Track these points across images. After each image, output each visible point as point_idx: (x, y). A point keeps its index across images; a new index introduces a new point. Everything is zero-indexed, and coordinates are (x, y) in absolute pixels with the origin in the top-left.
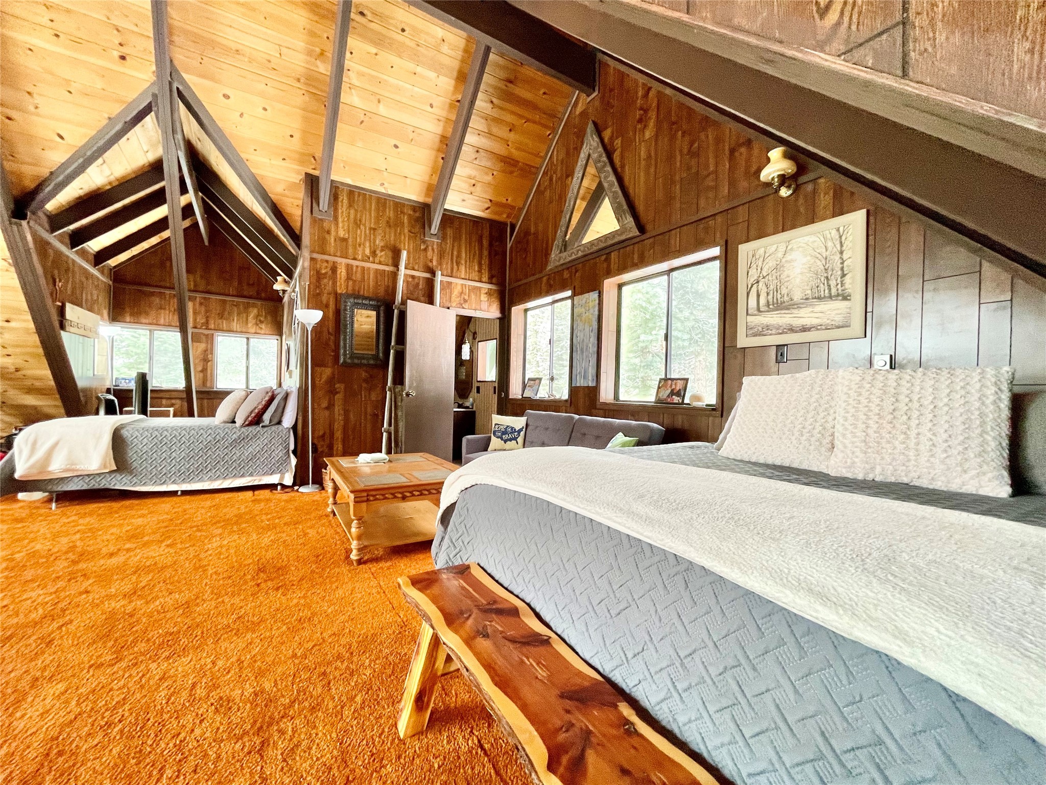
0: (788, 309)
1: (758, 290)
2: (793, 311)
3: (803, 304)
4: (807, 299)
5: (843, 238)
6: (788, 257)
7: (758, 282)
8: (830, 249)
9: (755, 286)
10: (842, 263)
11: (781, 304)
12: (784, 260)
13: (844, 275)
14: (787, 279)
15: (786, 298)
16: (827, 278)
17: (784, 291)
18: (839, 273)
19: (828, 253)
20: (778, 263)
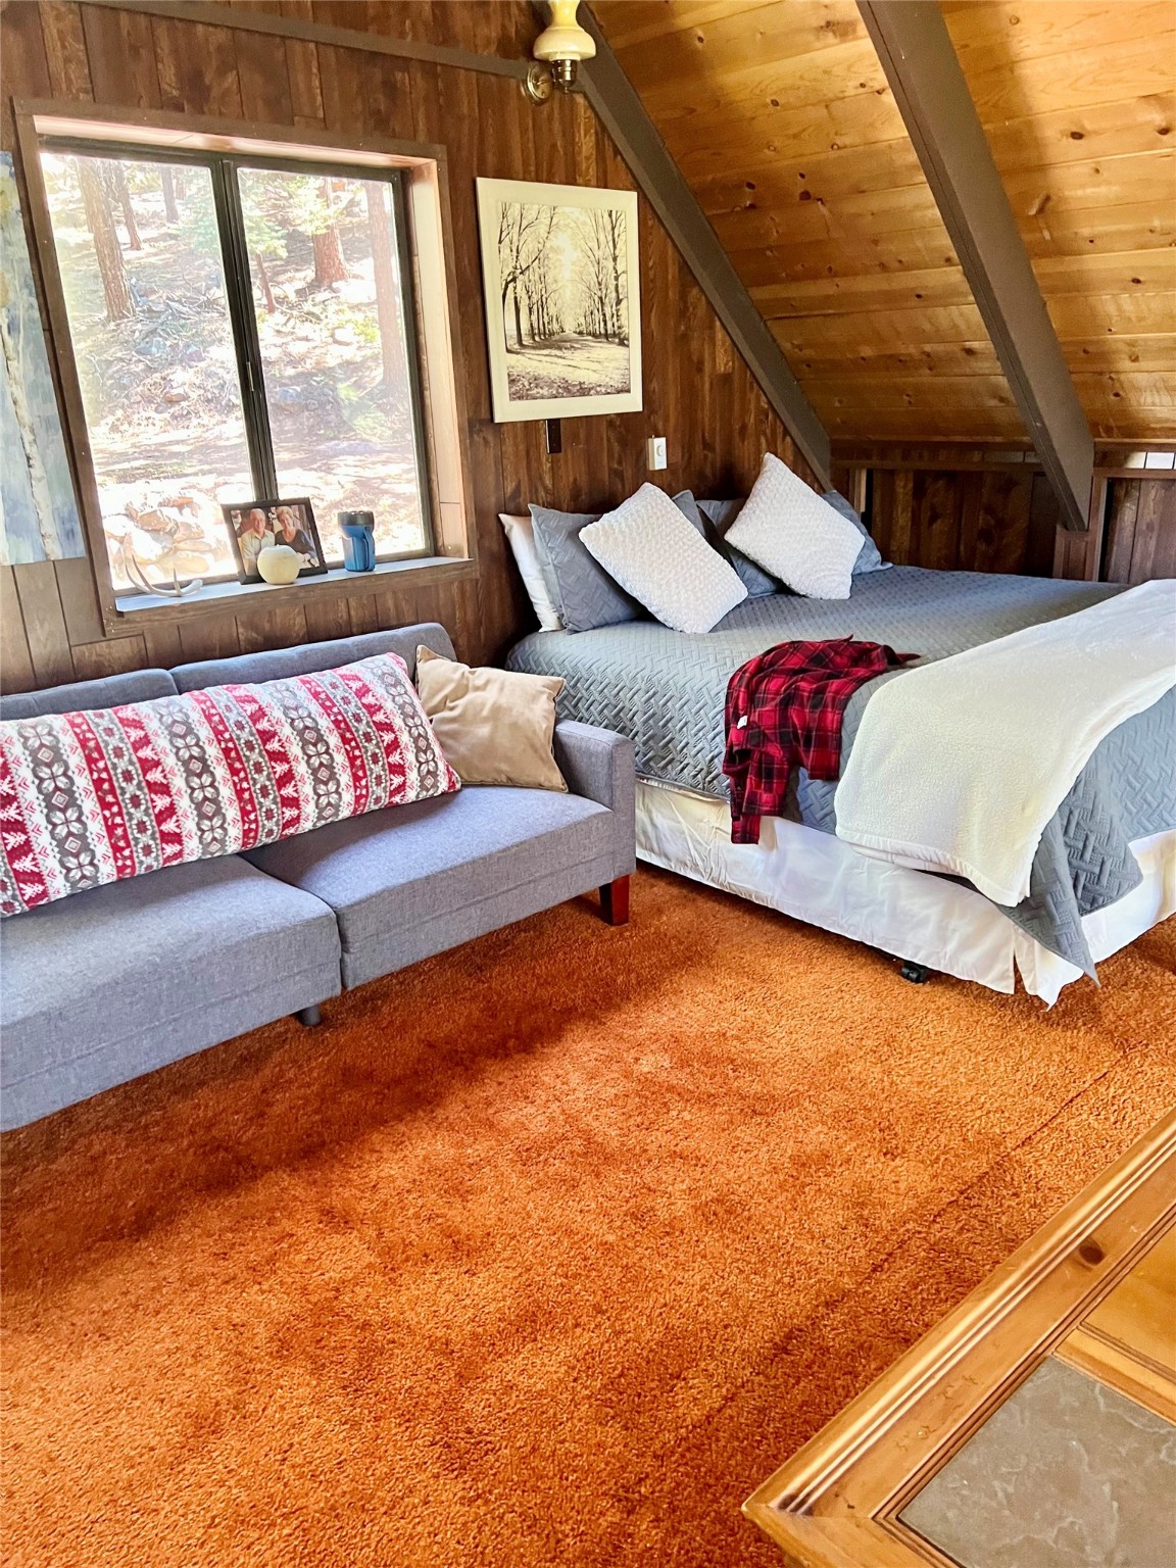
0: (560, 348)
1: (516, 298)
2: (567, 353)
3: (577, 341)
4: (581, 333)
5: (616, 231)
6: (553, 242)
7: (514, 280)
8: (602, 246)
9: (511, 285)
10: (616, 278)
11: (550, 335)
12: (548, 245)
13: (619, 302)
14: (554, 286)
15: (556, 327)
16: (601, 298)
17: (553, 311)
18: (614, 295)
19: (600, 253)
20: (541, 247)
